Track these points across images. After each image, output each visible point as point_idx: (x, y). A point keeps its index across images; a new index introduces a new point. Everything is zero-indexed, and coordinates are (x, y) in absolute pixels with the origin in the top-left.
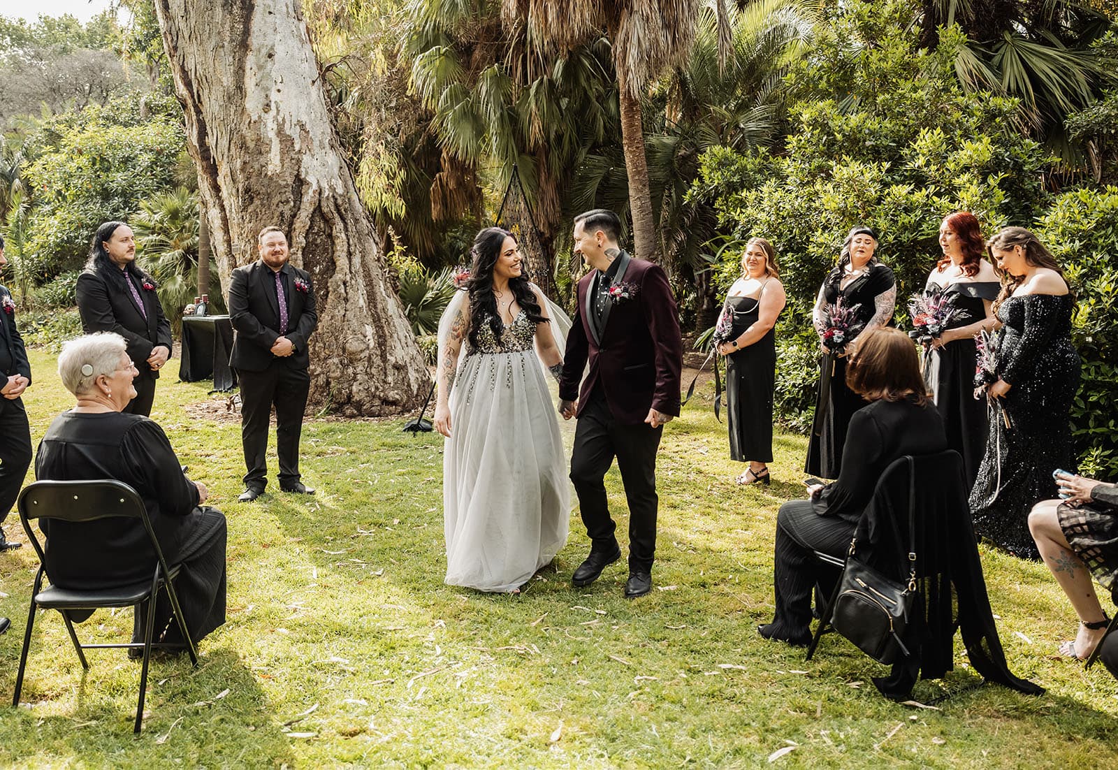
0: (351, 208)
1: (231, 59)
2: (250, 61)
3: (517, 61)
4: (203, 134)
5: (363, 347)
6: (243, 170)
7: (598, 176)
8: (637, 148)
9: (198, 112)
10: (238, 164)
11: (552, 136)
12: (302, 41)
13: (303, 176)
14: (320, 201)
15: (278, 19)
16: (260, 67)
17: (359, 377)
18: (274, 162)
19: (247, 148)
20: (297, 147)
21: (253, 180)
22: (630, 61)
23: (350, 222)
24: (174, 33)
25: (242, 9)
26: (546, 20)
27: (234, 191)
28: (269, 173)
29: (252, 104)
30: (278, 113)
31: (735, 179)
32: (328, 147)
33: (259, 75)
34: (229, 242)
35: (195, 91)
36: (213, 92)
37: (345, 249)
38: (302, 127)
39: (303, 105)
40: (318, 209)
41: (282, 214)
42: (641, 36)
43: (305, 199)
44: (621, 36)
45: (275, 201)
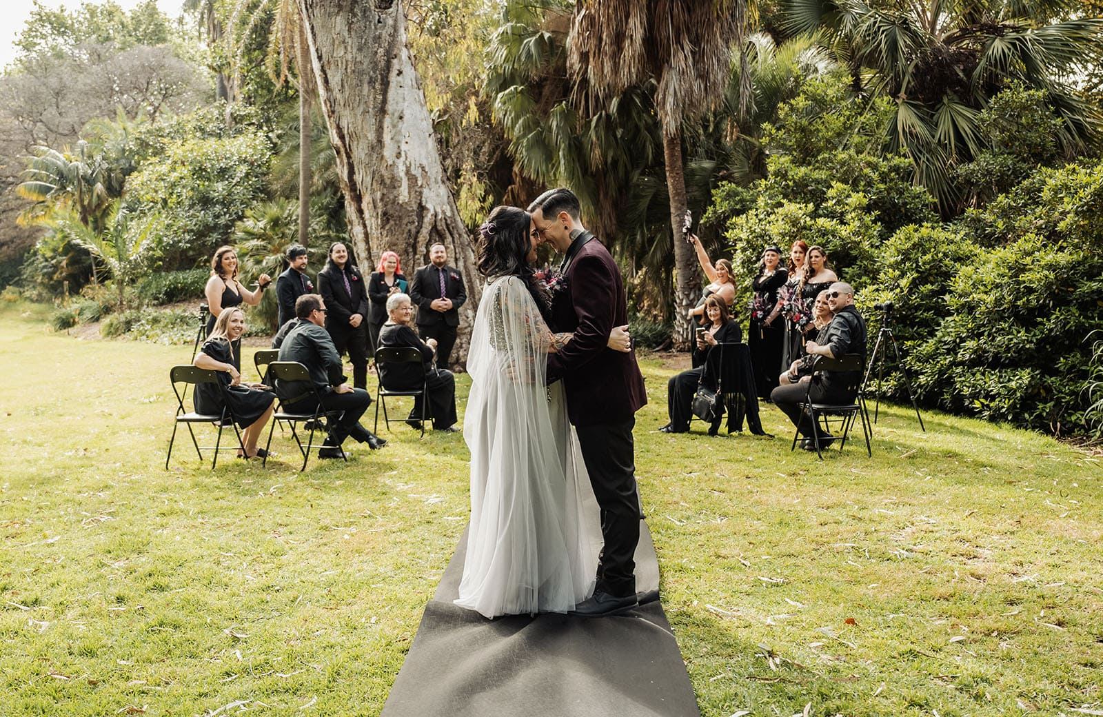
0: (457, 225)
1: (374, 121)
2: (387, 122)
3: (581, 96)
4: (351, 172)
5: (466, 325)
6: (382, 200)
7: (649, 194)
8: (677, 174)
9: (349, 157)
10: (379, 195)
11: (609, 160)
12: (421, 105)
13: (424, 204)
14: (435, 221)
15: (406, 91)
16: (394, 126)
17: (464, 345)
18: (404, 194)
19: (385, 184)
20: (420, 183)
21: (389, 206)
22: (668, 107)
23: (456, 236)
24: (332, 100)
25: (381, 84)
26: (603, 72)
27: (375, 214)
28: (401, 202)
29: (388, 153)
30: (406, 159)
31: (738, 207)
32: (440, 182)
33: (393, 132)
34: (369, 250)
35: (347, 143)
36: (360, 143)
37: (453, 255)
38: (423, 168)
39: (423, 152)
40: (434, 227)
41: (410, 231)
42: (677, 87)
43: (426, 220)
44: (663, 84)
45: (405, 221)
